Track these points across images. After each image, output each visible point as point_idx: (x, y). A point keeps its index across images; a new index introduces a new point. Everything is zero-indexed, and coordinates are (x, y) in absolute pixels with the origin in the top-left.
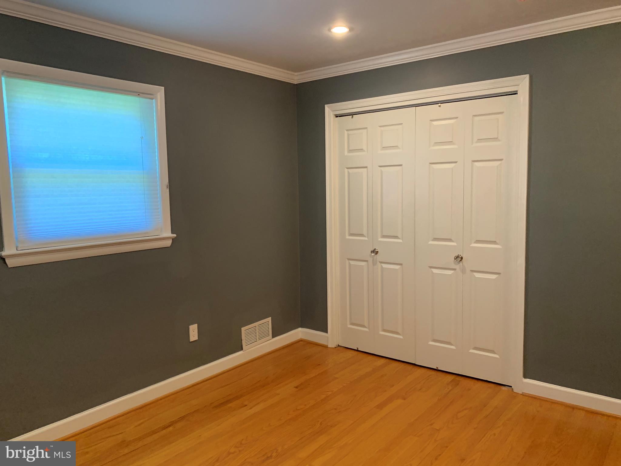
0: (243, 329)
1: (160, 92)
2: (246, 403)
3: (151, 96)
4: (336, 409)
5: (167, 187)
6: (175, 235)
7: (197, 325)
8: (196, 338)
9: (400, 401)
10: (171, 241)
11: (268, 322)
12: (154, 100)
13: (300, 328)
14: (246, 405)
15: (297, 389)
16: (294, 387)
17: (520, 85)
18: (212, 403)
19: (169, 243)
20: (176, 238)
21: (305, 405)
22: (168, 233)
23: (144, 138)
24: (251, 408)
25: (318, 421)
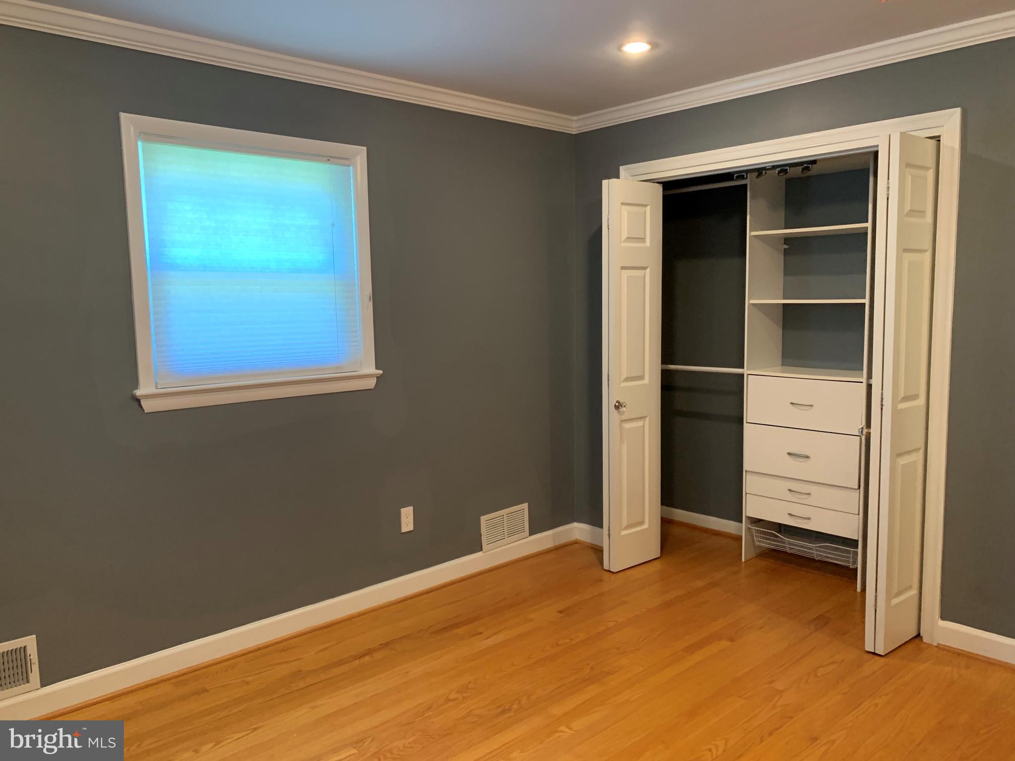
0: (483, 519)
1: (360, 154)
2: (481, 630)
3: (346, 162)
4: (618, 649)
5: (370, 300)
6: (381, 372)
7: (412, 508)
8: (410, 527)
9: (725, 644)
10: (376, 380)
11: (522, 511)
12: (351, 167)
13: (576, 523)
14: (481, 633)
15: (561, 615)
16: (557, 612)
17: (945, 127)
18: (430, 627)
19: (371, 383)
20: (382, 375)
21: (571, 639)
22: (370, 368)
23: (336, 225)
24: (488, 638)
25: (588, 664)
